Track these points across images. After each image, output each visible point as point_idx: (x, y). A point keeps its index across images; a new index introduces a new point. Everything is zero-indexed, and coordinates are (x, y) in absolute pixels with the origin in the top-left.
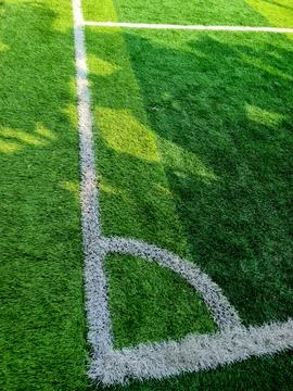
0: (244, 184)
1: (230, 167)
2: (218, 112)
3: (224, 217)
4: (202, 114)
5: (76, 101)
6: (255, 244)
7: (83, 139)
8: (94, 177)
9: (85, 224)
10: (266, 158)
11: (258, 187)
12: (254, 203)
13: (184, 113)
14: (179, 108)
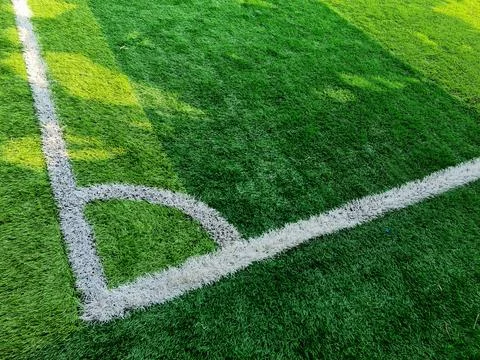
0: (233, 114)
1: (217, 99)
2: (197, 46)
3: (215, 148)
4: (181, 49)
5: (20, 49)
6: (250, 167)
7: (37, 90)
8: (57, 128)
9: (55, 179)
10: (253, 86)
11: (248, 114)
12: (245, 130)
13: (159, 50)
14: (153, 45)
